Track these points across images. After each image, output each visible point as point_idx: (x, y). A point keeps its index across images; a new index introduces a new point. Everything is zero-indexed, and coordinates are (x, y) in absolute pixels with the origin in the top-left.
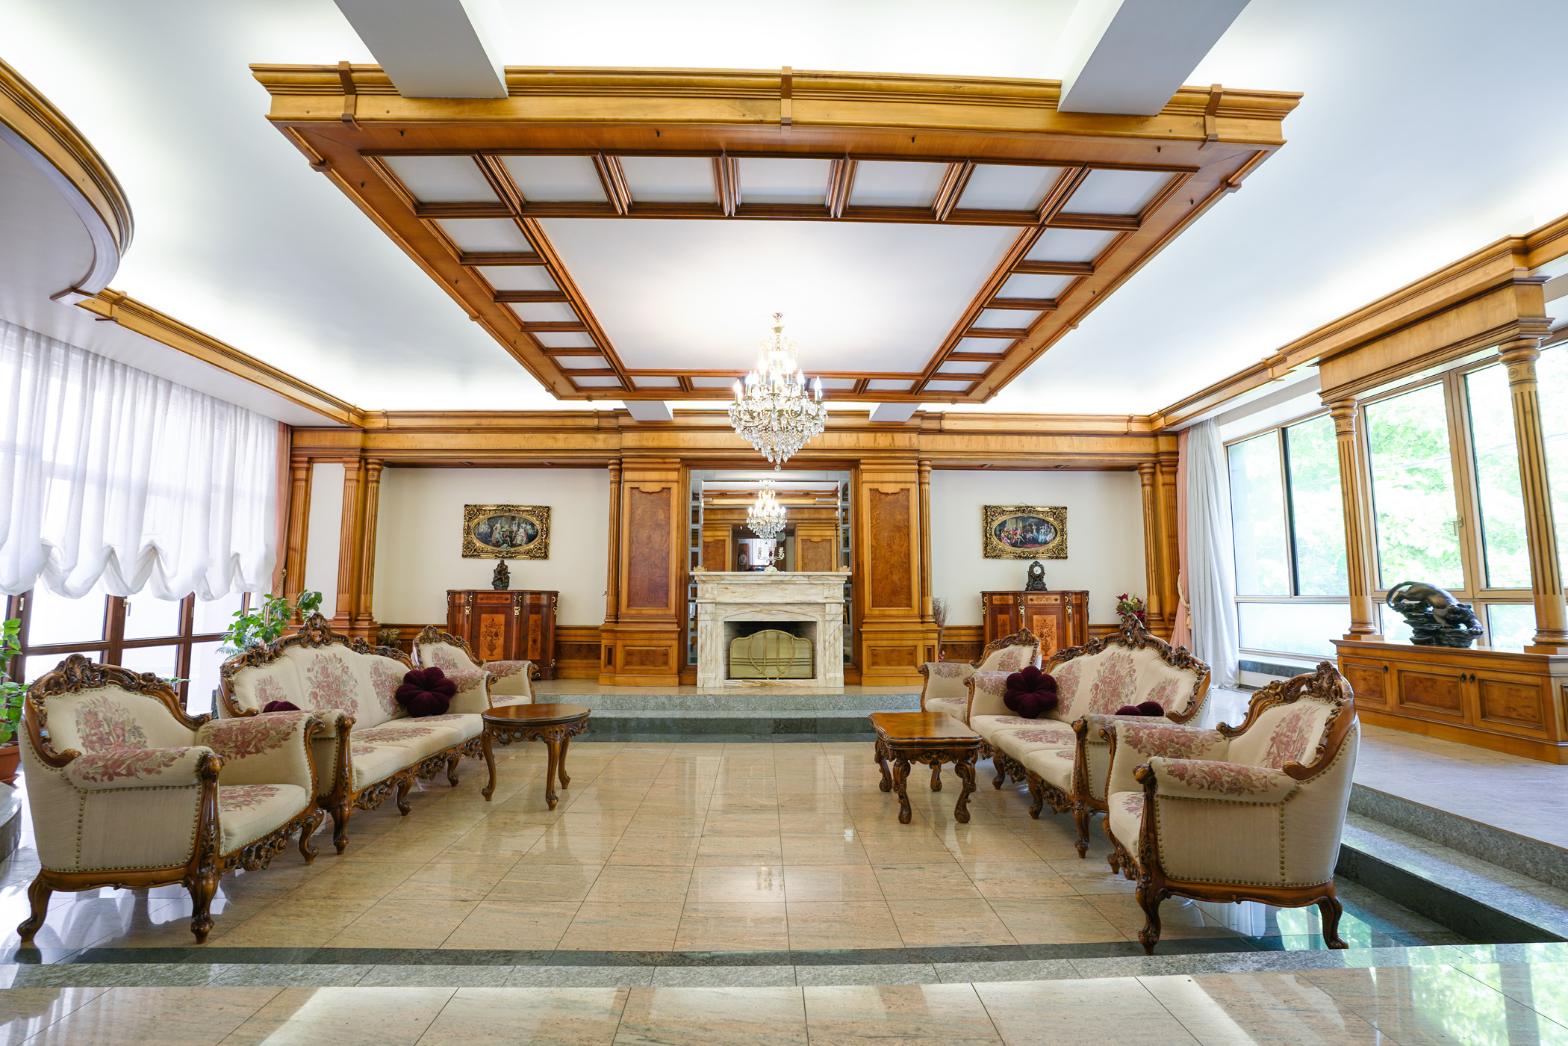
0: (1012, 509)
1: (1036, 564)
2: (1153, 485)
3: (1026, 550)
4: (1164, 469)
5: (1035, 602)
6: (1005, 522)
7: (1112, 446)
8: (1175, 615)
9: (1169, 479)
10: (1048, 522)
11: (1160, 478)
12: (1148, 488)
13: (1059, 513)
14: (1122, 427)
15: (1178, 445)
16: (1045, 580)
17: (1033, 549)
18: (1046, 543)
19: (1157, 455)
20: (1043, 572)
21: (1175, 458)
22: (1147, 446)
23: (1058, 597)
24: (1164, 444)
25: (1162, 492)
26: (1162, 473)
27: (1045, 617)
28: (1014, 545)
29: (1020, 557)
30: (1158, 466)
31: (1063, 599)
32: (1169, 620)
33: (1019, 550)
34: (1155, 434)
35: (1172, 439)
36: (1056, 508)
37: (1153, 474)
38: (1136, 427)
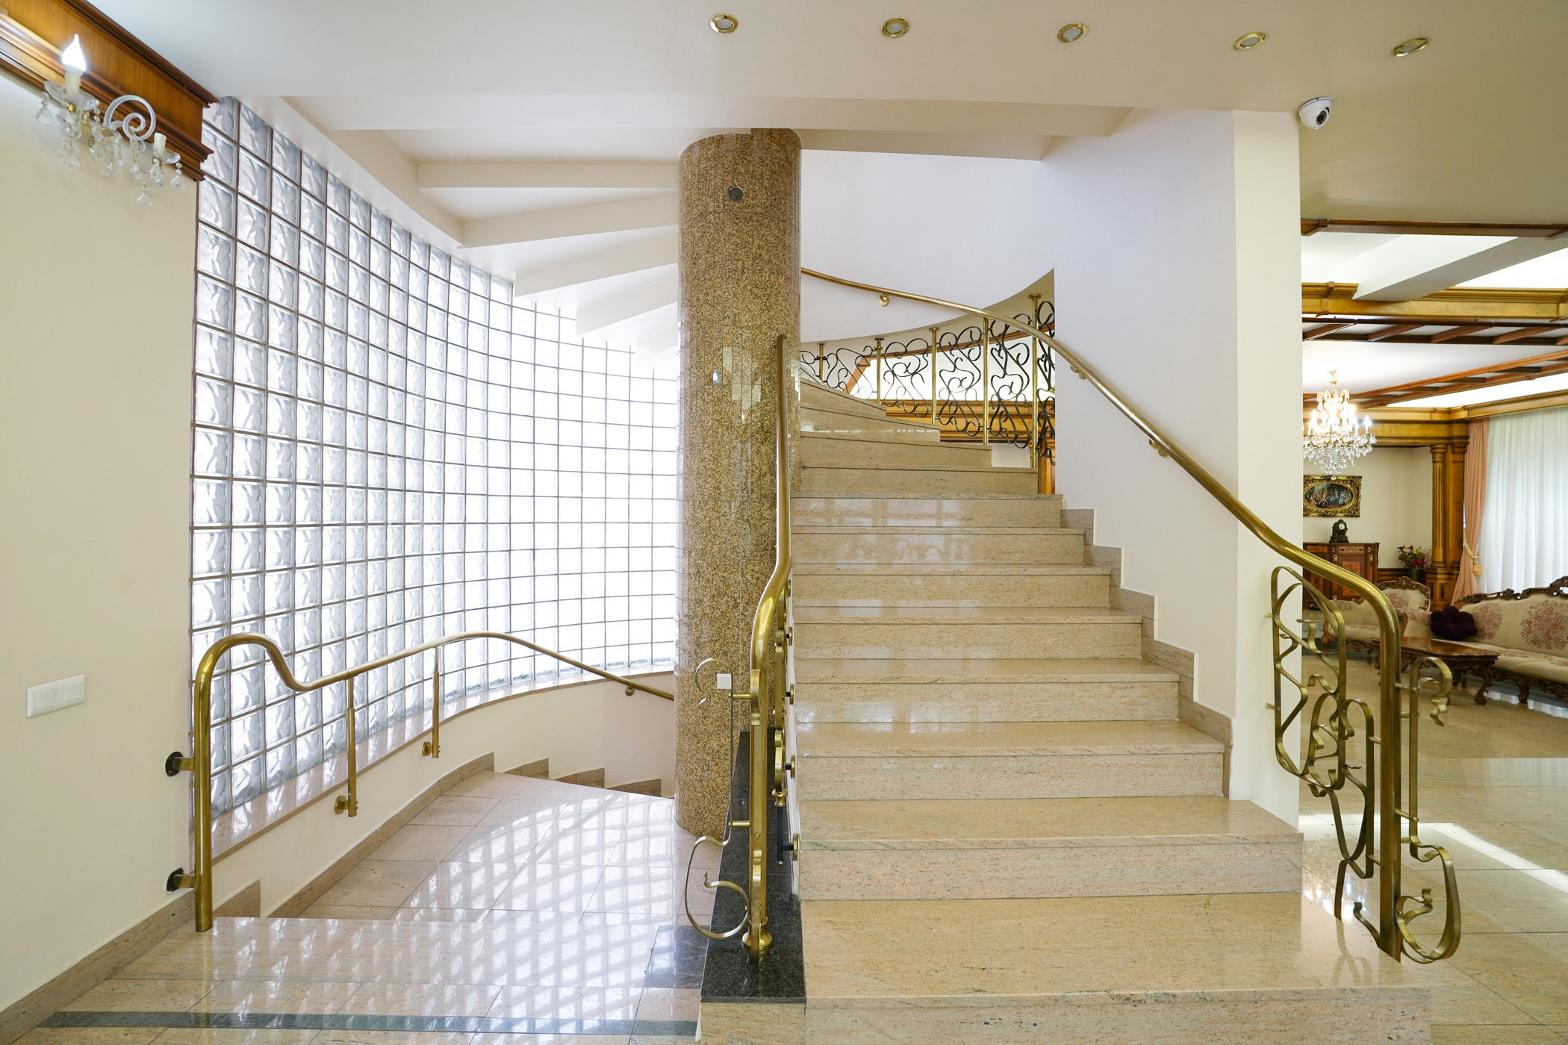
0: (1318, 478)
1: (1341, 521)
2: (1444, 462)
3: (1328, 510)
4: (1456, 450)
5: (1345, 552)
6: (1313, 488)
7: (1415, 431)
8: (1459, 563)
9: (1458, 457)
10: (1346, 488)
11: (1451, 457)
12: (1439, 465)
13: (1355, 481)
14: (1426, 417)
15: (1467, 430)
16: (1347, 534)
17: (1334, 509)
18: (1344, 504)
19: (1448, 438)
20: (1346, 529)
21: (1464, 441)
22: (1441, 431)
23: (1362, 548)
24: (1457, 431)
25: (1452, 469)
26: (1453, 453)
27: (1352, 563)
28: (1319, 506)
29: (1324, 516)
30: (1449, 447)
31: (1366, 550)
32: (1452, 567)
33: (1323, 510)
34: (1449, 423)
35: (1464, 425)
36: (1353, 477)
37: (1444, 454)
38: (1436, 417)
